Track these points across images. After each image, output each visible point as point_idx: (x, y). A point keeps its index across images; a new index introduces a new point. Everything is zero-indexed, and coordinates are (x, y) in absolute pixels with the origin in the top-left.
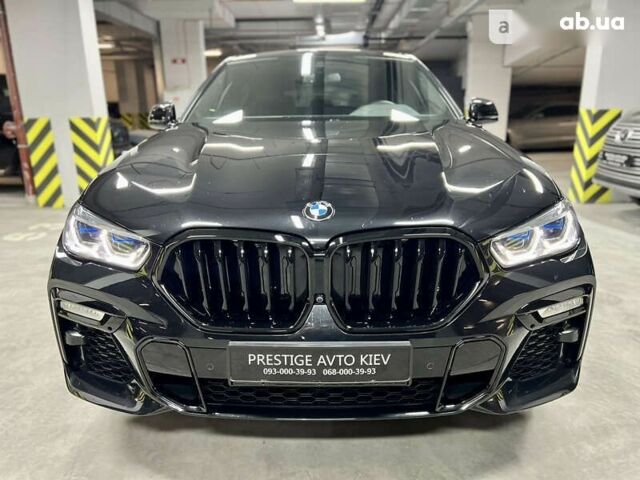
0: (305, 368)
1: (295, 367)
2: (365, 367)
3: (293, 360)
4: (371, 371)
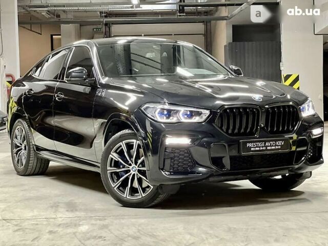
0: (263, 147)
1: (260, 147)
2: (278, 146)
3: (259, 144)
4: (279, 147)
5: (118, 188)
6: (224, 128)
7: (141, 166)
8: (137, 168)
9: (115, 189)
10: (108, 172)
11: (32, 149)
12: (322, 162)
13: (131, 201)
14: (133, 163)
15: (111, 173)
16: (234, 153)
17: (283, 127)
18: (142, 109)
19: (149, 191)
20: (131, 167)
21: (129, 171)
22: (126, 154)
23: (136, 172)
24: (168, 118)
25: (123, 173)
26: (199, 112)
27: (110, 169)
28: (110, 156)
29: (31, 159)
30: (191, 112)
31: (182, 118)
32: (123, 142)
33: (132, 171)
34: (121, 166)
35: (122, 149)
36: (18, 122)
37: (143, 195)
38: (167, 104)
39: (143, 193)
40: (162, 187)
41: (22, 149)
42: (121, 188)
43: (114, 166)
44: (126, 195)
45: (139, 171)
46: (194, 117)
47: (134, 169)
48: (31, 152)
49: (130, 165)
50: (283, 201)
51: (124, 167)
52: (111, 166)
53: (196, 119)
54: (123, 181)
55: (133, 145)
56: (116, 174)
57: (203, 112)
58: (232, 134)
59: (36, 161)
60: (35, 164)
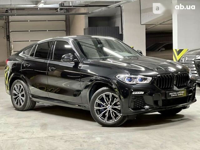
0: (176, 94)
4: (183, 94)
5: (101, 117)
6: (158, 86)
7: (113, 106)
8: (111, 107)
9: (99, 118)
10: (95, 109)
11: (28, 97)
12: (196, 100)
13: (108, 124)
14: (109, 104)
15: (97, 110)
16: (163, 98)
17: (183, 85)
18: (116, 77)
19: (118, 118)
20: (107, 106)
21: (107, 108)
22: (105, 100)
23: (111, 109)
24: (130, 81)
25: (102, 110)
26: (145, 78)
27: (96, 108)
28: (96, 101)
29: (28, 102)
30: (142, 78)
31: (138, 81)
32: (104, 94)
33: (108, 109)
34: (102, 106)
35: (103, 97)
36: (17, 81)
37: (115, 121)
38: (129, 74)
39: (115, 119)
40: (128, 116)
41: (19, 96)
42: (102, 117)
43: (98, 106)
44: (105, 121)
45: (112, 108)
46: (143, 81)
47: (109, 107)
48: (28, 98)
49: (107, 105)
50: (179, 120)
51: (103, 106)
52: (96, 106)
53: (145, 82)
54: (103, 114)
55: (109, 95)
56: (99, 110)
57: (148, 78)
58: (162, 89)
59: (30, 102)
60: (29, 104)
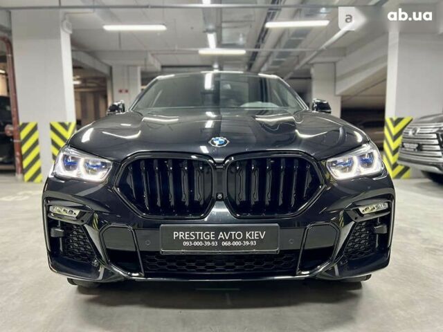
0: (211, 241)
1: (204, 241)
2: (249, 240)
3: (203, 235)
4: (253, 243)
